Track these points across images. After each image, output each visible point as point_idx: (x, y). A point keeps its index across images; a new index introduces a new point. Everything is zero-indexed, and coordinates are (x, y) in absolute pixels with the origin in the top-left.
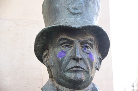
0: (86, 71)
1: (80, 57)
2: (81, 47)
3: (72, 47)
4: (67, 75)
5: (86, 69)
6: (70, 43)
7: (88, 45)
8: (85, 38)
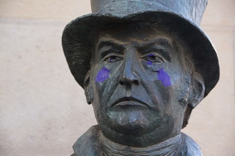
0: (150, 108)
1: (132, 78)
2: (143, 58)
3: (122, 59)
4: (110, 116)
5: (149, 103)
6: (119, 52)
7: (156, 54)
8: (149, 39)
